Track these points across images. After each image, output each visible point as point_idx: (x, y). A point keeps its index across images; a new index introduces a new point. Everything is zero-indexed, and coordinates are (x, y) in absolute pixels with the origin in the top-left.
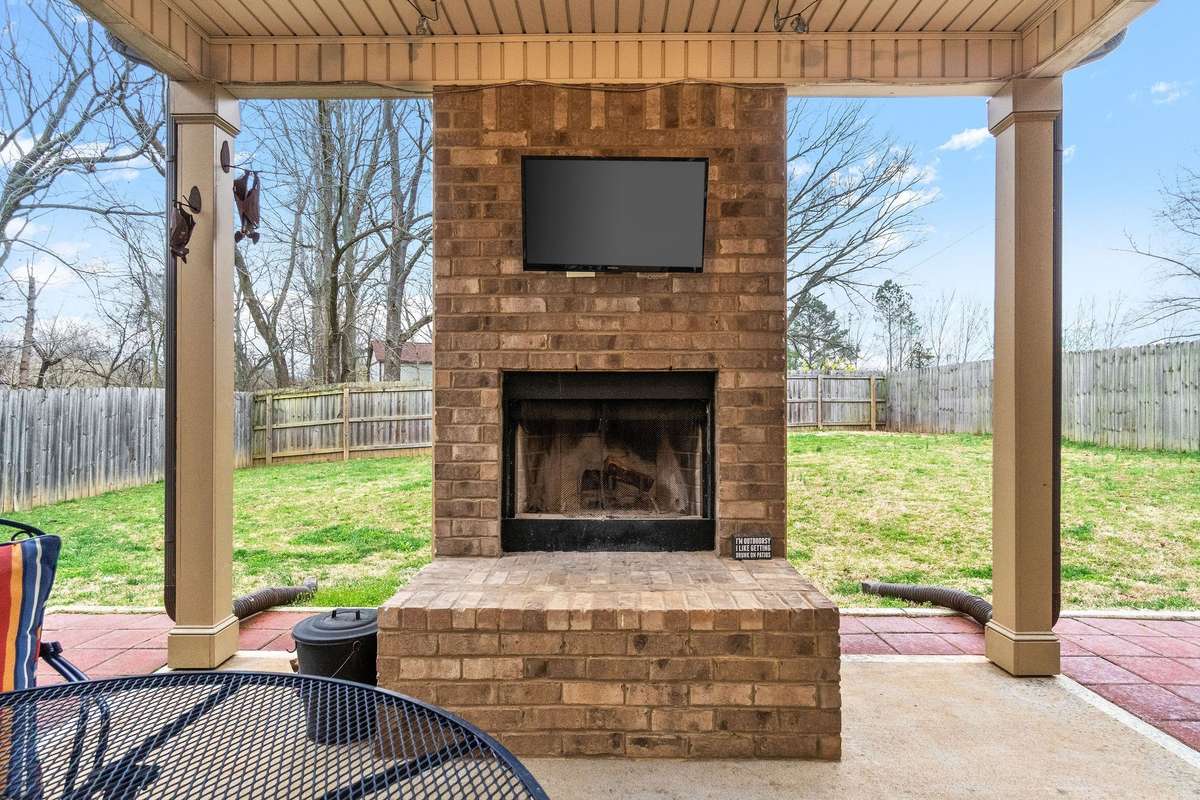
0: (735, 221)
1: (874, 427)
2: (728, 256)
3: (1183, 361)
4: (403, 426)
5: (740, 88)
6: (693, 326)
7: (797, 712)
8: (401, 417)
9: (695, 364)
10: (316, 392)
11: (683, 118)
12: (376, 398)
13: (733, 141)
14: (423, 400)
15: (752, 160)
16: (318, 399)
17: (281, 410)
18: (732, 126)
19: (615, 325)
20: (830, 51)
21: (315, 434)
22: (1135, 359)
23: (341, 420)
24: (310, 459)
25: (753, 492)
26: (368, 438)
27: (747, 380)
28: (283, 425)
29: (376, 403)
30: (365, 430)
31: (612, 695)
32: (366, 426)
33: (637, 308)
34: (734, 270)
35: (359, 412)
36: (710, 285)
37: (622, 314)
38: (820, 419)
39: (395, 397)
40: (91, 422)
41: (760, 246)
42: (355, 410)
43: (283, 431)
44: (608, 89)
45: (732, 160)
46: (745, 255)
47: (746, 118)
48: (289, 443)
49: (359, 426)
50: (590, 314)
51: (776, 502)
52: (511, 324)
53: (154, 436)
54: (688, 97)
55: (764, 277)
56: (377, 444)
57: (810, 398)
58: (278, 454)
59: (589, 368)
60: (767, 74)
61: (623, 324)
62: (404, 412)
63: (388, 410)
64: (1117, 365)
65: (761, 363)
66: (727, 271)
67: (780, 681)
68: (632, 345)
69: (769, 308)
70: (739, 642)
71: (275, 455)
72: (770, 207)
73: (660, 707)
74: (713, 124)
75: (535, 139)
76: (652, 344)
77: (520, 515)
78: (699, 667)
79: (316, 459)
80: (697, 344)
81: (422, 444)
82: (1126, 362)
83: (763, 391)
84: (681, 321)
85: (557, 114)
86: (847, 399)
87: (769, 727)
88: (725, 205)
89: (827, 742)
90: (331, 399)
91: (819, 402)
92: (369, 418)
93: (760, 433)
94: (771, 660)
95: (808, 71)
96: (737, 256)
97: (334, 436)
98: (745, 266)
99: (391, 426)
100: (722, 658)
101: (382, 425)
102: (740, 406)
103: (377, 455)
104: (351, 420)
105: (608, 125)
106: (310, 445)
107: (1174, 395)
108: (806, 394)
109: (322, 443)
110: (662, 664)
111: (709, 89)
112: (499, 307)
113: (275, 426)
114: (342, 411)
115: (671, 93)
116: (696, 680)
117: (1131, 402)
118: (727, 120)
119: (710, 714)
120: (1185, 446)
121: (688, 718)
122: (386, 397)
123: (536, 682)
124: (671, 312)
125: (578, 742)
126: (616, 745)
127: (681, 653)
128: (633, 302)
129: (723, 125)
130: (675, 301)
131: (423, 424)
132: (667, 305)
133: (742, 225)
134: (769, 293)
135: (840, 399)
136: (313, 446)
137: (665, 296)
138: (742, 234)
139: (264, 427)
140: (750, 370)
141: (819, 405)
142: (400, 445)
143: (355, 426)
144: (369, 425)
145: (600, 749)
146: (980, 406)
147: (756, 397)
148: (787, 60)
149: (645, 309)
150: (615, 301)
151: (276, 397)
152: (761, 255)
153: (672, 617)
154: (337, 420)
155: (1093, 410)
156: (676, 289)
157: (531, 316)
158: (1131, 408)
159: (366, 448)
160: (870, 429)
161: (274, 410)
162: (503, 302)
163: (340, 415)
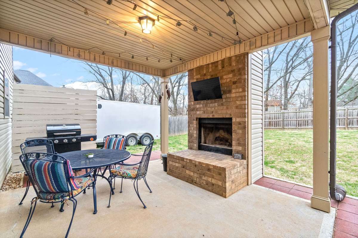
0: (235, 85)
2: (234, 93)
5: (236, 56)
6: (227, 108)
7: (219, 186)
9: (228, 116)
11: (225, 66)
13: (235, 68)
15: (239, 71)
18: (235, 65)
19: (213, 109)
20: (257, 41)
25: (239, 144)
27: (238, 119)
31: (192, 174)
33: (217, 105)
34: (235, 96)
36: (230, 99)
37: (215, 107)
40: (183, 122)
41: (241, 90)
44: (212, 63)
45: (235, 72)
46: (237, 92)
47: (237, 62)
50: (209, 107)
51: (244, 147)
52: (197, 110)
54: (226, 61)
55: (241, 97)
59: (209, 117)
60: (242, 51)
61: (214, 109)
65: (241, 116)
66: (234, 96)
67: (216, 179)
68: (216, 113)
69: (243, 103)
70: (209, 170)
72: (243, 81)
73: (198, 178)
74: (231, 65)
75: (201, 76)
76: (220, 113)
77: (202, 144)
78: (203, 173)
80: (228, 112)
83: (241, 122)
84: (225, 107)
85: (204, 71)
87: (214, 187)
88: (233, 82)
89: (224, 193)
93: (240, 132)
94: (214, 175)
95: (251, 48)
96: (236, 93)
98: (238, 95)
100: (207, 172)
102: (236, 125)
105: (212, 71)
110: (198, 170)
111: (230, 58)
112: (196, 106)
115: (223, 61)
116: (203, 175)
118: (234, 64)
119: (205, 181)
121: (202, 181)
123: (183, 169)
124: (223, 106)
125: (188, 180)
126: (192, 182)
127: (201, 169)
128: (216, 104)
129: (233, 65)
130: (224, 103)
132: (222, 105)
133: (237, 86)
134: (243, 100)
137: (222, 102)
138: (237, 88)
140: (238, 117)
145: (190, 182)
147: (240, 124)
148: (247, 46)
149: (218, 106)
150: (213, 104)
152: (241, 92)
153: (200, 163)
156: (224, 101)
157: (200, 108)
162: (197, 106)
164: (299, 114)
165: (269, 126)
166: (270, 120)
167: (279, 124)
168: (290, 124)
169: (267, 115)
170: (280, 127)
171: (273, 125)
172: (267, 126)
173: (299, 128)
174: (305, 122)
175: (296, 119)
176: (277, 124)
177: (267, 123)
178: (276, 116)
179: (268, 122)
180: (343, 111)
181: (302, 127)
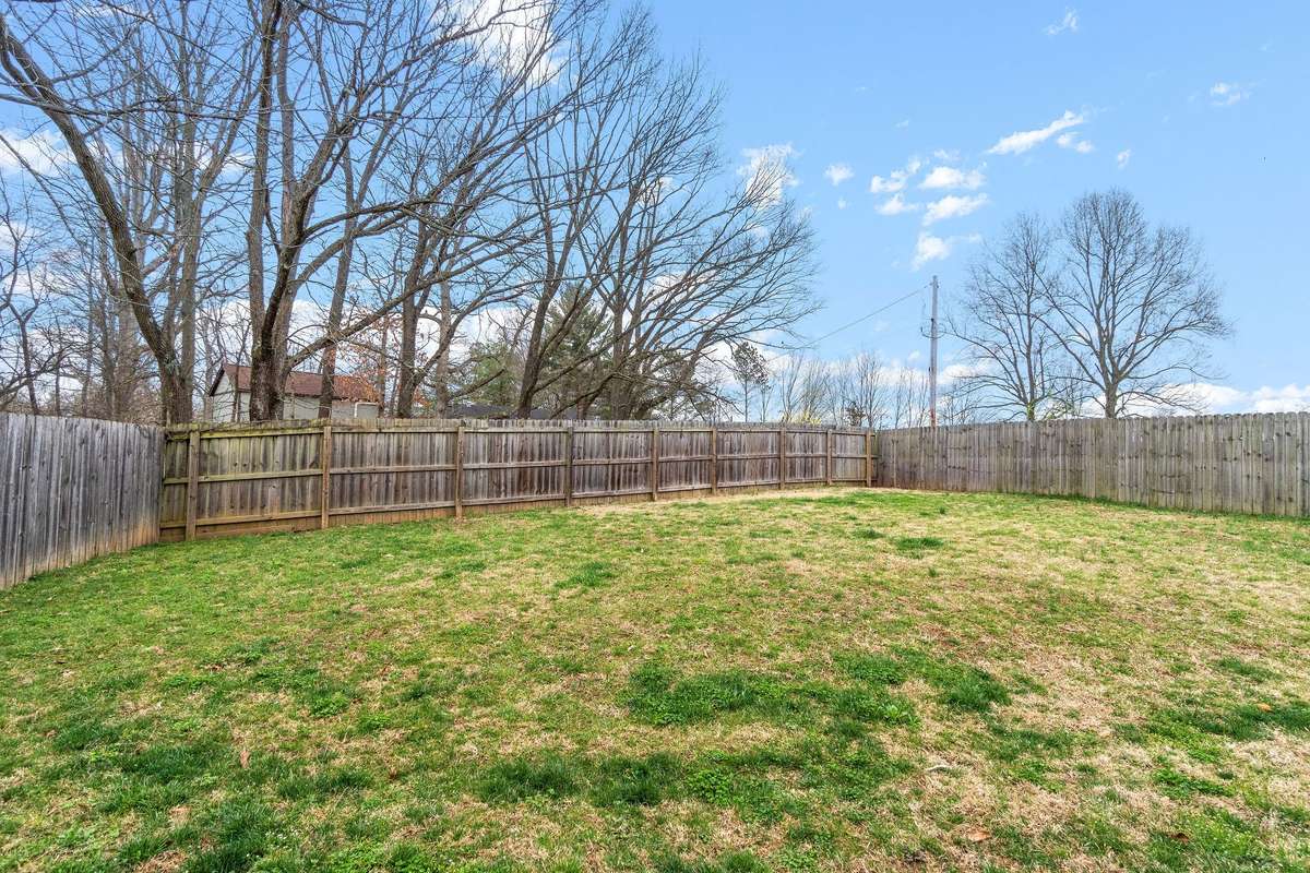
1: (869, 483)
3: (1244, 432)
4: (405, 480)
8: (402, 467)
10: (275, 430)
12: (370, 441)
14: (432, 445)
16: (279, 441)
17: (214, 455)
21: (272, 492)
22: (1189, 427)
23: (318, 471)
24: (262, 528)
26: (356, 496)
28: (218, 477)
29: (369, 449)
30: (352, 486)
32: (352, 480)
35: (344, 459)
38: (829, 474)
39: (394, 440)
42: (338, 457)
43: (216, 487)
48: (226, 503)
49: (343, 479)
53: (30, 496)
56: (367, 506)
57: (820, 453)
58: (206, 520)
62: (406, 462)
63: (384, 456)
64: (1169, 432)
71: (201, 522)
79: (273, 527)
81: (429, 504)
82: (1179, 430)
86: (849, 454)
90: (300, 442)
91: (829, 458)
92: (358, 469)
97: (304, 495)
99: (387, 481)
101: (375, 478)
103: (368, 520)
104: (332, 471)
106: (263, 507)
107: (1234, 462)
108: (817, 450)
109: (283, 504)
113: (202, 479)
114: (317, 458)
117: (1185, 466)
120: (1247, 508)
122: (381, 440)
131: (431, 477)
135: (843, 454)
136: (268, 507)
139: (183, 480)
141: (829, 461)
142: (401, 506)
143: (337, 479)
144: (357, 478)
146: (1000, 465)
151: (207, 436)
154: (308, 471)
155: (1141, 472)
158: (1186, 471)
159: (352, 510)
160: (866, 486)
161: (201, 455)
163: (315, 464)
164: (615, 440)
165: (519, 490)
166: (523, 463)
167: (553, 482)
168: (590, 480)
169: (511, 436)
170: (556, 495)
171: (532, 487)
172: (509, 490)
173: (615, 493)
174: (630, 470)
175: (606, 461)
176: (546, 481)
177: (509, 476)
178: (547, 444)
179: (516, 472)
180: (707, 436)
181: (622, 491)
